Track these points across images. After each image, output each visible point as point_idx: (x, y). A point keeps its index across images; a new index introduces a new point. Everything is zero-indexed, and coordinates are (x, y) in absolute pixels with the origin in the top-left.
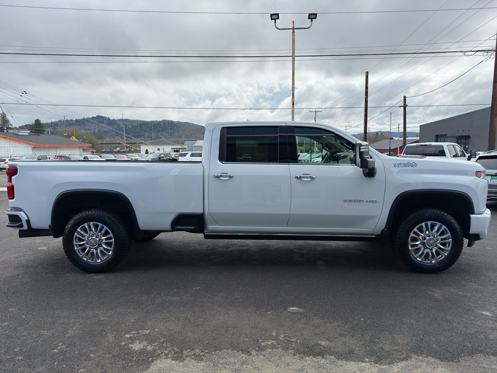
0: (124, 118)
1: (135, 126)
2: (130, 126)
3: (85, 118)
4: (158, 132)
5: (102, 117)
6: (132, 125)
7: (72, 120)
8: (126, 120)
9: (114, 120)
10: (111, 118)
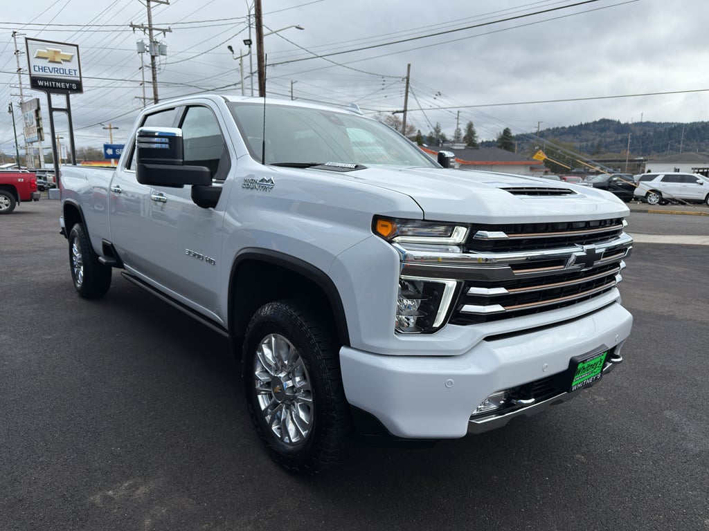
0: (644, 121)
1: (661, 132)
2: (651, 133)
3: (583, 123)
4: (701, 142)
5: (608, 121)
6: (655, 132)
7: (563, 128)
8: (648, 124)
9: (627, 125)
10: (623, 122)
